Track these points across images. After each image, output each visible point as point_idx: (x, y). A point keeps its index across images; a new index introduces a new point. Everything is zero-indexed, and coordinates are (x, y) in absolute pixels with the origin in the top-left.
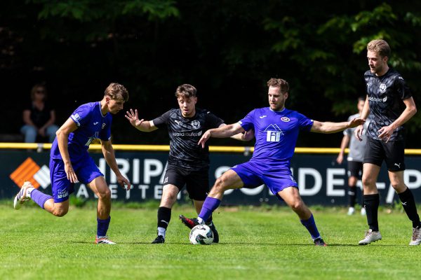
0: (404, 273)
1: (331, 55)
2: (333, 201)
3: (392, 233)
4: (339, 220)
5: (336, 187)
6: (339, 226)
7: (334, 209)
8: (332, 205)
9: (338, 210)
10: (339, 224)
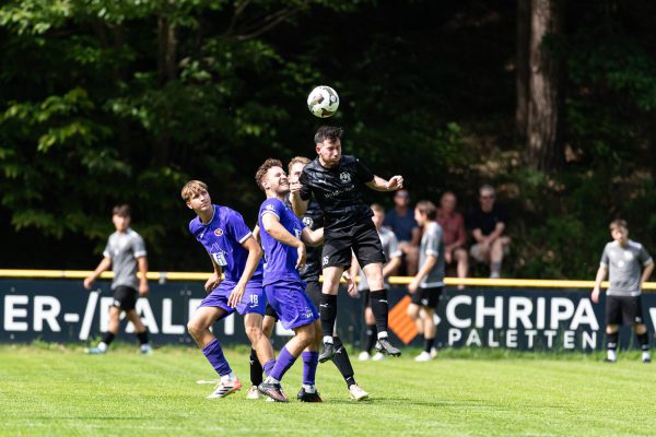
0: (102, 429)
1: (11, 152)
2: (12, 337)
3: (87, 378)
4: (19, 361)
5: (16, 319)
6: (20, 369)
7: (14, 347)
8: (11, 342)
9: (18, 349)
10: (20, 366)
